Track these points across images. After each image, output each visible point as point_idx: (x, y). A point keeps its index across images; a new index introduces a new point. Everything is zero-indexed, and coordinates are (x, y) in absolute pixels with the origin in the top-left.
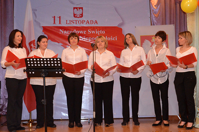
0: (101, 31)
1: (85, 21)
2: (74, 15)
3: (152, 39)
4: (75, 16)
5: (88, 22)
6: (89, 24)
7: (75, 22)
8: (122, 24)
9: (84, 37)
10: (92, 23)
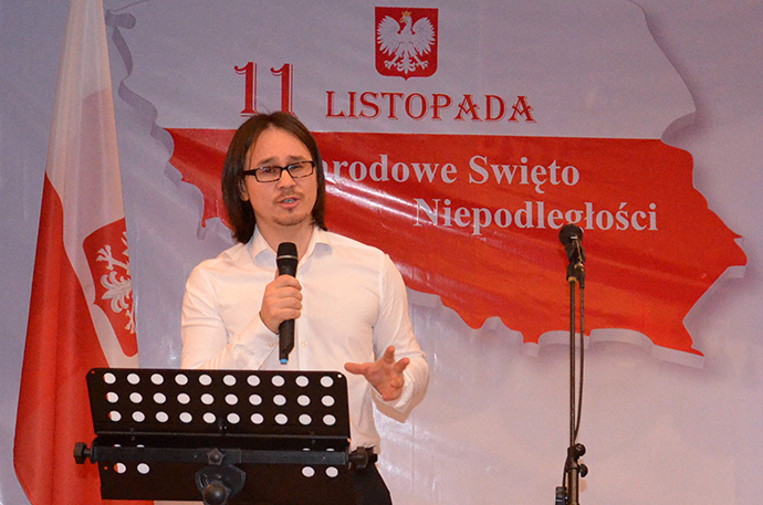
0: (553, 167)
1: (449, 100)
2: (381, 57)
4: (388, 64)
5: (473, 108)
6: (475, 117)
7: (384, 104)
8: (695, 124)
9: (441, 204)
10: (495, 112)
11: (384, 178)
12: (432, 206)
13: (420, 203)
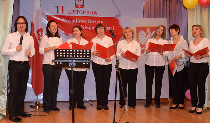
0: (100, 21)
1: (85, 11)
2: (76, 5)
3: (147, 30)
4: (77, 6)
5: (89, 12)
6: (89, 14)
7: (76, 12)
8: (119, 15)
9: (84, 26)
10: (92, 13)
11: (77, 22)
12: (83, 26)
13: (82, 26)
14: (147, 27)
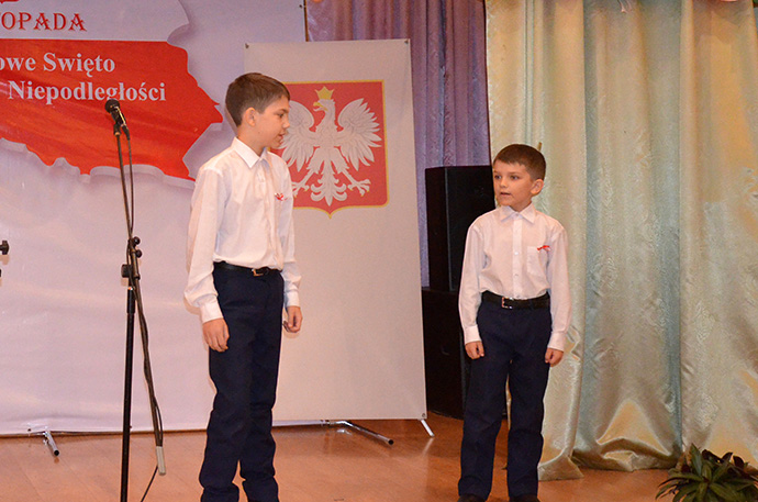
0: (98, 60)
1: (30, 17)
3: (317, 99)
5: (45, 21)
6: (47, 28)
8: (189, 31)
9: (26, 84)
10: (60, 25)
12: (20, 85)
13: (13, 84)
14: (320, 86)
